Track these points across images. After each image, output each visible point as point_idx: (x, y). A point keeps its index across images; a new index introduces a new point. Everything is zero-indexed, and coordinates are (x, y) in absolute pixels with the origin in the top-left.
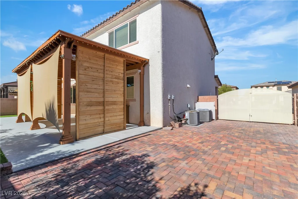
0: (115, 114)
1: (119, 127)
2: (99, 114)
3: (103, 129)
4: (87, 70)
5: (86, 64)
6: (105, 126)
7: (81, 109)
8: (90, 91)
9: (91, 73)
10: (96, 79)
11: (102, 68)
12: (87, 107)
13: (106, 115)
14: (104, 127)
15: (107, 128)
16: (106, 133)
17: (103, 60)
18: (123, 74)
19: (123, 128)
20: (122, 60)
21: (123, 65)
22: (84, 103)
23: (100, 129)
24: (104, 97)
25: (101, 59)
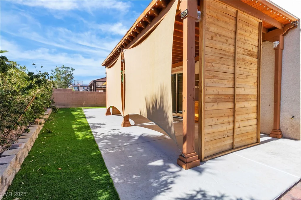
0: (246, 116)
1: (251, 140)
2: (228, 116)
3: (231, 142)
4: (214, 38)
5: (213, 29)
6: (235, 137)
7: (206, 108)
8: (217, 77)
9: (219, 46)
10: (225, 55)
11: (233, 35)
12: (214, 103)
13: (237, 118)
14: (233, 139)
15: (237, 141)
16: (236, 148)
17: (233, 22)
18: (257, 48)
19: (255, 141)
21: (257, 32)
22: (210, 97)
23: (228, 142)
24: (234, 87)
25: (232, 19)
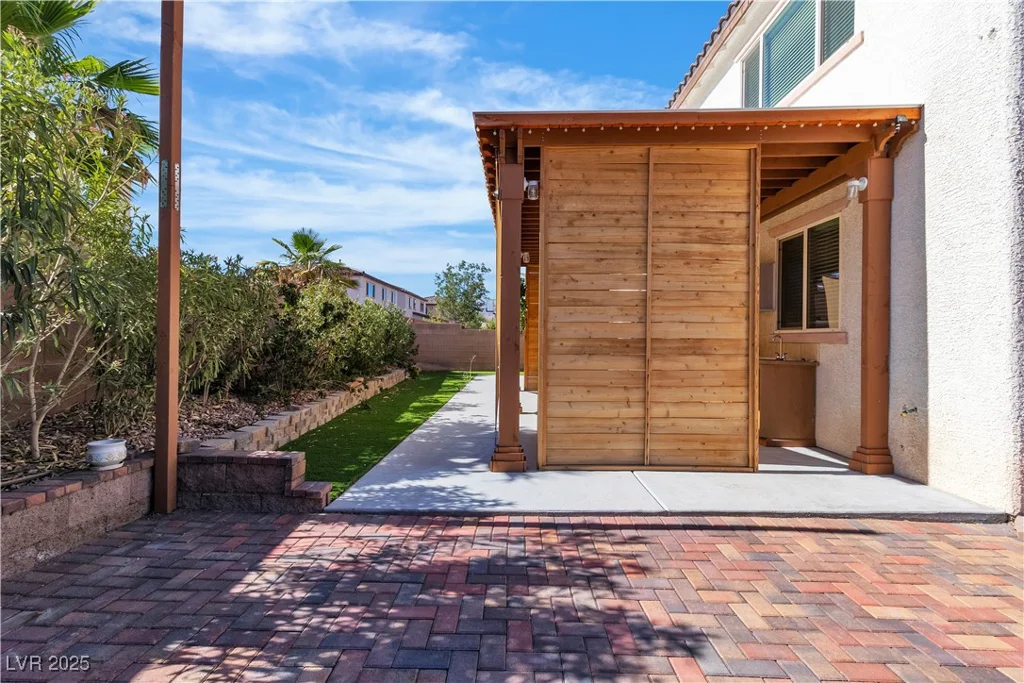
0: (698, 395)
1: (721, 455)
2: (625, 387)
3: (639, 446)
4: (576, 223)
5: (572, 205)
6: (648, 436)
7: (553, 364)
8: (587, 301)
9: (593, 235)
10: (612, 252)
11: (638, 205)
12: (577, 356)
13: (655, 394)
14: (644, 441)
15: (657, 447)
16: (650, 465)
17: (640, 175)
18: (744, 216)
20: (738, 152)
21: (744, 176)
22: (565, 344)
23: (629, 447)
24: (643, 321)
25: (634, 171)
